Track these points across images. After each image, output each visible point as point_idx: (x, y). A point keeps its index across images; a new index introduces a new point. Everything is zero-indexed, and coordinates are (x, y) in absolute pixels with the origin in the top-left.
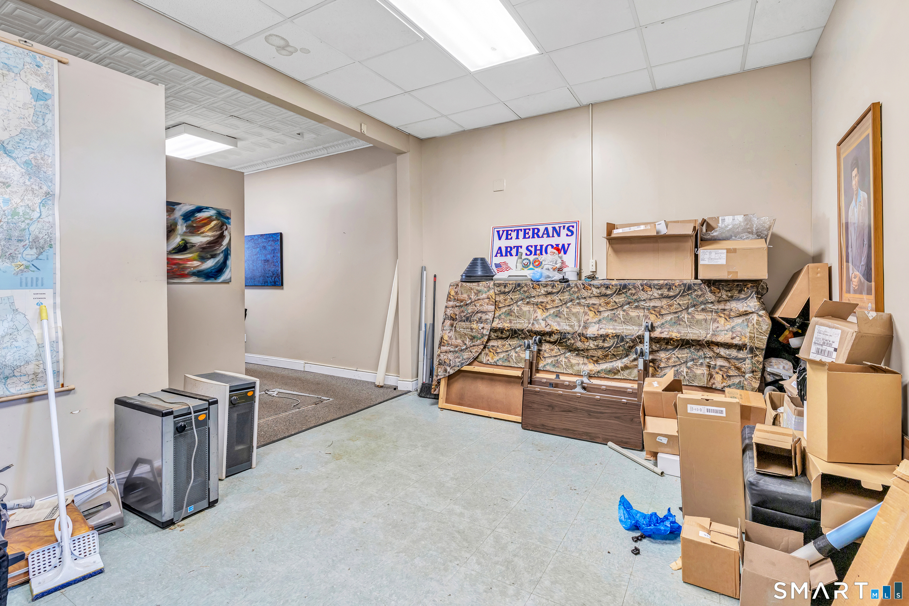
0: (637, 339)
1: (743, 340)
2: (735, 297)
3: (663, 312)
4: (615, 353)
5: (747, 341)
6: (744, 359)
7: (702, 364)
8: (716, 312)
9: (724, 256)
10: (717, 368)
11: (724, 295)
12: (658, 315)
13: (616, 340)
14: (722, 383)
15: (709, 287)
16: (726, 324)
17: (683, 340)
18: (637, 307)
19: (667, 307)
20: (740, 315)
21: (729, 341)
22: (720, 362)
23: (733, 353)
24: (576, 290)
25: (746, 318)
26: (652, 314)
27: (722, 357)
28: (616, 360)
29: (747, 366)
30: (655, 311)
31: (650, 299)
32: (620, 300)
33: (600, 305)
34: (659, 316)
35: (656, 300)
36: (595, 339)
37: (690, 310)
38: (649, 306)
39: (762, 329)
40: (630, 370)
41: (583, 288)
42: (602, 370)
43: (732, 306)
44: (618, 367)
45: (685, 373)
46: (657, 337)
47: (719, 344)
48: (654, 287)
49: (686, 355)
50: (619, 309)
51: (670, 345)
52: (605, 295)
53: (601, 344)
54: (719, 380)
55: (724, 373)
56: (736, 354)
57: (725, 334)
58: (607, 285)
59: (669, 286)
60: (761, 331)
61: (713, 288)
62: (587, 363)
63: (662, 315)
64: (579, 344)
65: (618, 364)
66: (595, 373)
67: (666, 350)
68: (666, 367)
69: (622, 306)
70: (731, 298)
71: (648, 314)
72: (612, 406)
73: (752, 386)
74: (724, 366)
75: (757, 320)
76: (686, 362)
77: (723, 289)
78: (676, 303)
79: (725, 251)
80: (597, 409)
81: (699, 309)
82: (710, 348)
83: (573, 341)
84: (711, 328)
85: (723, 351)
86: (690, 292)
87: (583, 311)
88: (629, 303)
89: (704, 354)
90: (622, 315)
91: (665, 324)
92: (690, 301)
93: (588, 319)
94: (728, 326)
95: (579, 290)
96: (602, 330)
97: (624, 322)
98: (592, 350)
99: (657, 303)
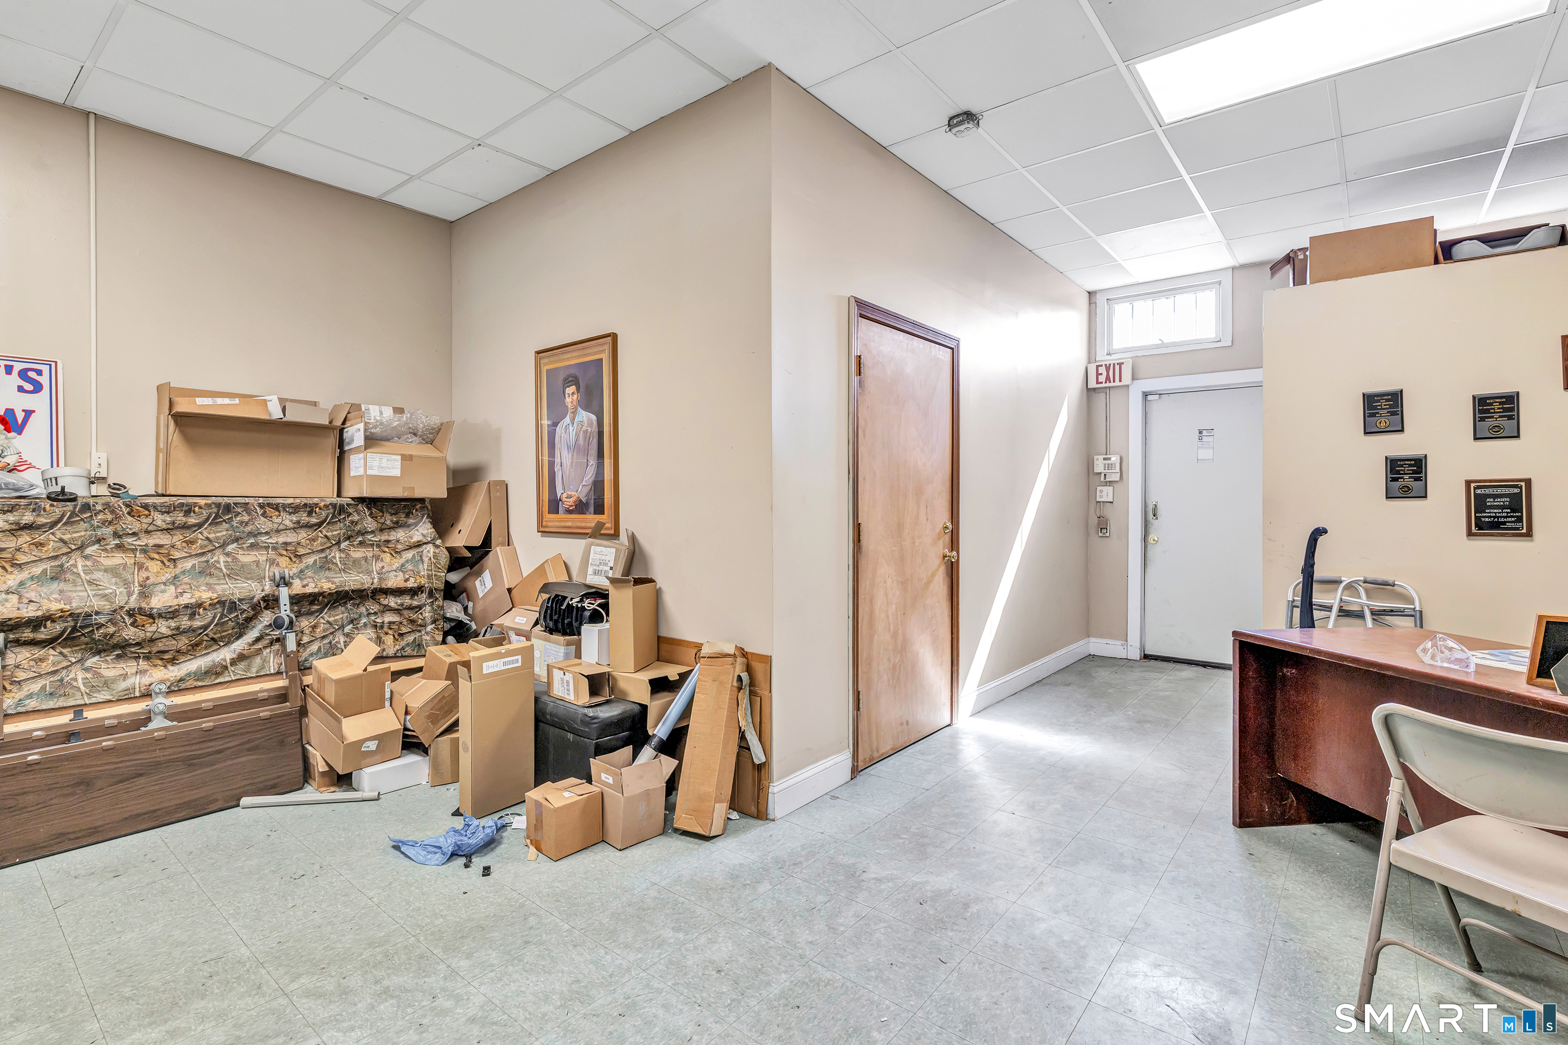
0: (262, 602)
1: (418, 581)
2: (401, 522)
3: (301, 551)
4: (215, 636)
5: (423, 581)
6: (420, 607)
7: (365, 625)
8: (378, 546)
9: (398, 464)
10: (386, 626)
11: (388, 520)
12: (292, 556)
13: (220, 610)
14: (394, 647)
15: (369, 509)
16: (392, 562)
17: (338, 593)
18: (253, 546)
19: (308, 542)
20: (410, 548)
21: (402, 585)
22: (389, 618)
23: (406, 601)
24: (109, 517)
25: (418, 550)
26: (282, 555)
27: (391, 610)
28: (219, 649)
29: (427, 613)
30: (287, 550)
31: (278, 531)
32: (218, 535)
33: (173, 547)
34: (294, 559)
35: (288, 531)
36: (172, 614)
37: (343, 545)
38: (277, 543)
39: (440, 564)
40: (248, 661)
41: (129, 513)
42: (189, 675)
43: (399, 535)
44: (225, 660)
45: (342, 644)
46: (298, 595)
47: (387, 592)
48: (285, 510)
49: (341, 616)
50: (218, 552)
51: (316, 605)
52: (185, 527)
53: (185, 622)
54: (389, 644)
55: (395, 632)
56: (410, 602)
57: (396, 576)
58: (187, 505)
59: (310, 507)
60: (439, 566)
61: (374, 510)
62: (149, 668)
63: (300, 556)
64: (130, 633)
65: (226, 654)
66: (172, 684)
67: (310, 613)
68: (312, 641)
69: (224, 545)
70: (397, 525)
71: (274, 557)
72: (241, 731)
73: (435, 640)
74: (394, 623)
75: (434, 552)
76: (342, 627)
77: (387, 511)
78: (321, 535)
79: (399, 457)
80: (208, 748)
81: (355, 543)
82: (374, 600)
83: (111, 629)
84: (374, 570)
85: (392, 602)
86: (342, 517)
87: (132, 561)
88: (237, 540)
89: (367, 610)
90: (224, 562)
91: (306, 571)
92: (343, 531)
93: (148, 578)
94: (396, 564)
95: (118, 518)
96: (187, 595)
97: (229, 576)
98: (164, 640)
99: (291, 537)
